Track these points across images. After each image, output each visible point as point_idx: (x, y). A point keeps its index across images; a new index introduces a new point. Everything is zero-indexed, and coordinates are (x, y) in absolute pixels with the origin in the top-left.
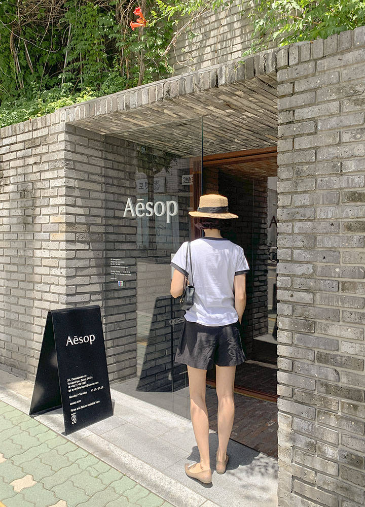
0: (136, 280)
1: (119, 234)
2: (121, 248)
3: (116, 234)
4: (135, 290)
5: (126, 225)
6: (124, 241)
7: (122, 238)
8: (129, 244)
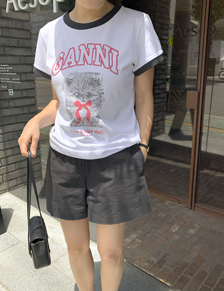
0: (34, 89)
1: (10, 37)
2: (13, 54)
3: (6, 37)
4: (34, 99)
5: (18, 27)
6: (16, 45)
7: (14, 42)
8: (22, 49)
